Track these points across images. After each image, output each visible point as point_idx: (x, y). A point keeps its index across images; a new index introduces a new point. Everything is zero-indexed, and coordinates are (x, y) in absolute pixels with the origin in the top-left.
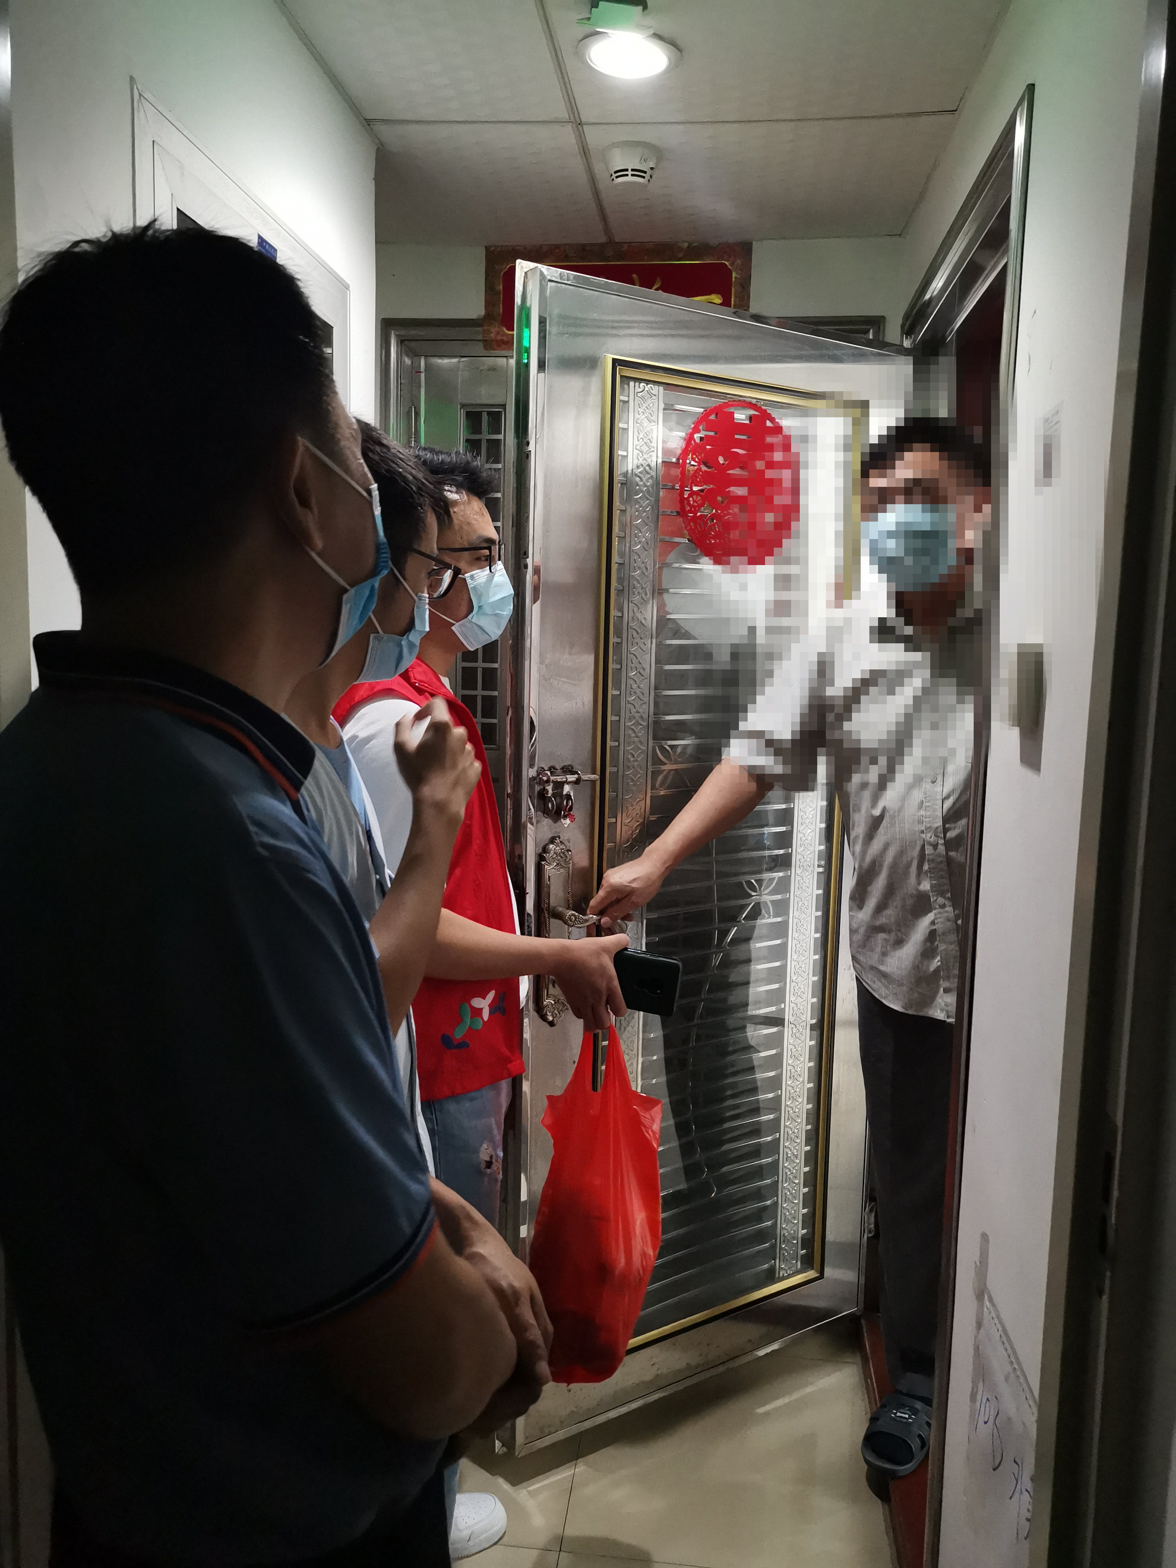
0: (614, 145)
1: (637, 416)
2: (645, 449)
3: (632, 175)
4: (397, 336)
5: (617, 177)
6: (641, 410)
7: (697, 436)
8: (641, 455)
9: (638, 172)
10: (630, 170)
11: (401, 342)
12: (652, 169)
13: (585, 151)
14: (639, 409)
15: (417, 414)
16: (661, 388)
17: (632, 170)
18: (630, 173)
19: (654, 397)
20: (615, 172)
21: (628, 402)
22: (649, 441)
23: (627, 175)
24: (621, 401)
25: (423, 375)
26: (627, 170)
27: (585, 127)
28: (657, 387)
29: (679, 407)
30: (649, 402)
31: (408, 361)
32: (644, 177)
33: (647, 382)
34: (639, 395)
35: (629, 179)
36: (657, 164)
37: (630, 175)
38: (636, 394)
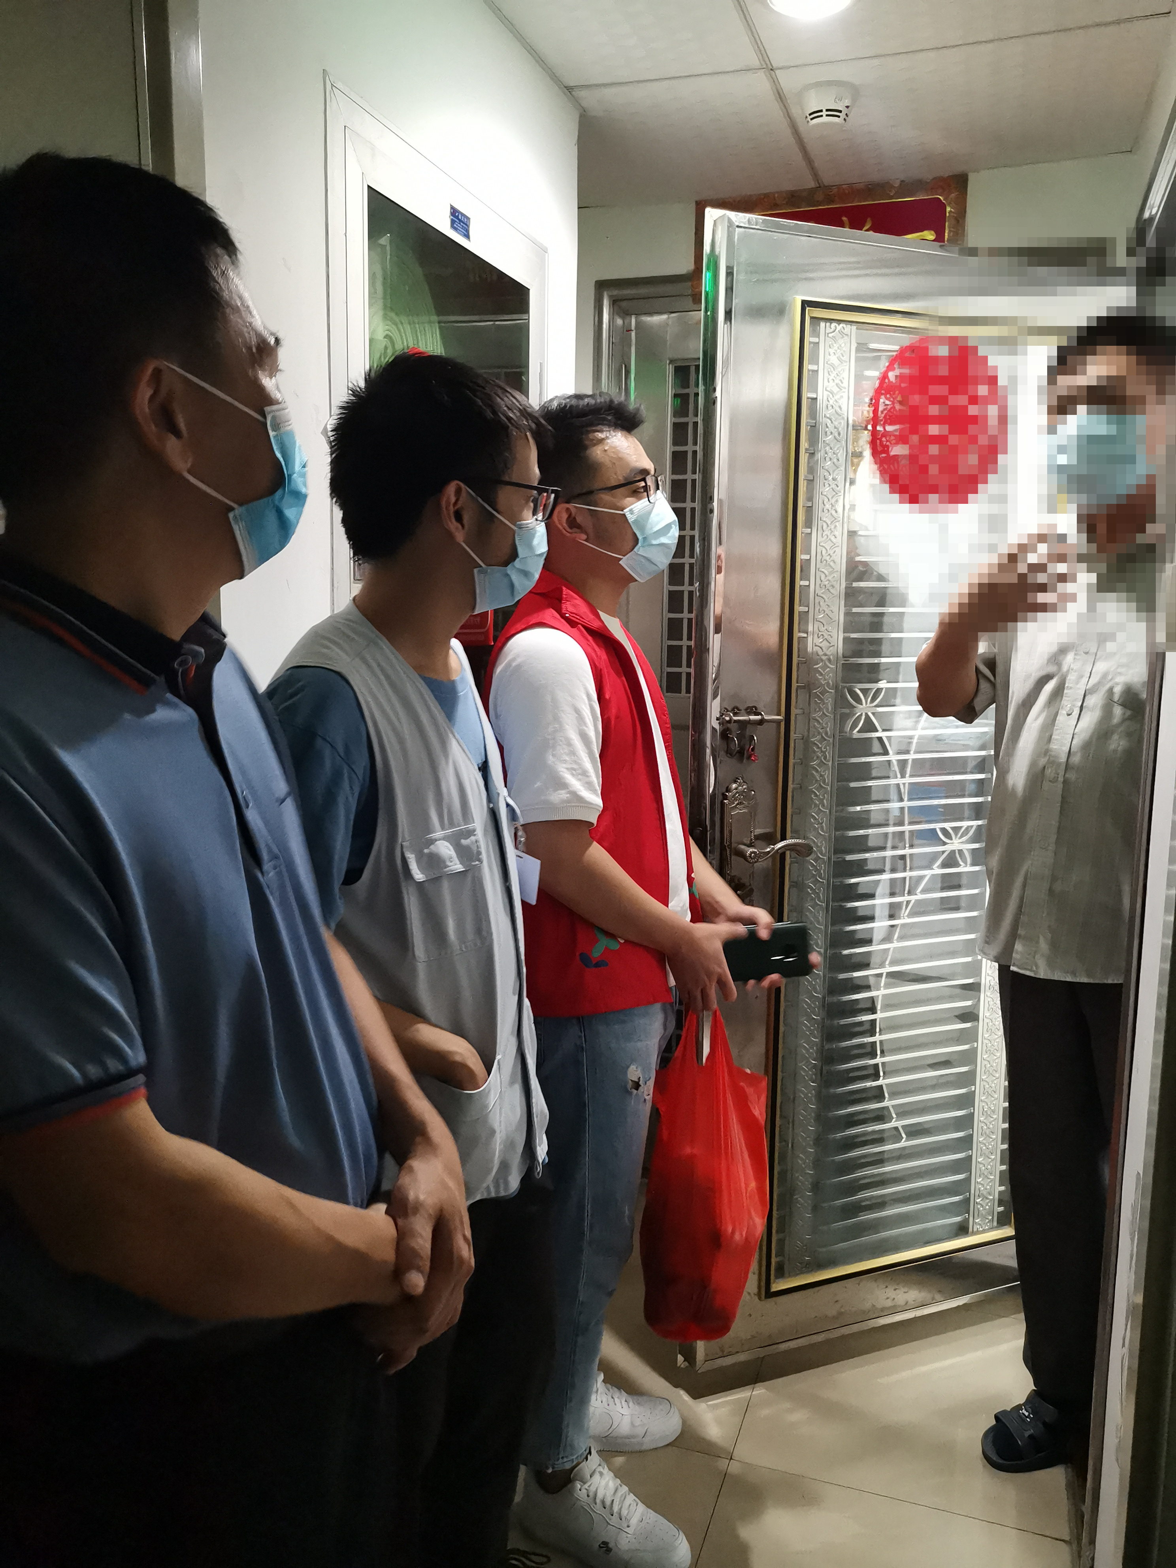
0: (808, 87)
1: (827, 357)
2: (835, 390)
3: (827, 115)
4: (610, 297)
5: (812, 119)
6: (832, 351)
7: (892, 375)
8: (831, 396)
9: (833, 112)
10: (824, 110)
11: (614, 302)
12: (847, 107)
13: (780, 96)
14: (830, 350)
15: (628, 372)
16: (854, 328)
17: (827, 110)
18: (824, 113)
19: (846, 337)
20: (810, 114)
21: (818, 343)
22: (840, 382)
23: (822, 116)
24: (810, 343)
25: (633, 334)
26: (821, 111)
27: (777, 72)
28: (849, 326)
29: (873, 346)
30: (841, 341)
31: (619, 322)
32: (839, 117)
33: (839, 321)
34: (830, 335)
35: (825, 119)
36: (854, 100)
37: (824, 116)
38: (826, 335)
